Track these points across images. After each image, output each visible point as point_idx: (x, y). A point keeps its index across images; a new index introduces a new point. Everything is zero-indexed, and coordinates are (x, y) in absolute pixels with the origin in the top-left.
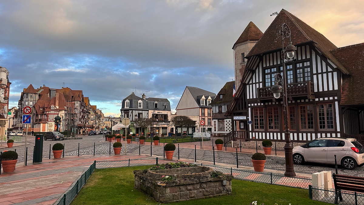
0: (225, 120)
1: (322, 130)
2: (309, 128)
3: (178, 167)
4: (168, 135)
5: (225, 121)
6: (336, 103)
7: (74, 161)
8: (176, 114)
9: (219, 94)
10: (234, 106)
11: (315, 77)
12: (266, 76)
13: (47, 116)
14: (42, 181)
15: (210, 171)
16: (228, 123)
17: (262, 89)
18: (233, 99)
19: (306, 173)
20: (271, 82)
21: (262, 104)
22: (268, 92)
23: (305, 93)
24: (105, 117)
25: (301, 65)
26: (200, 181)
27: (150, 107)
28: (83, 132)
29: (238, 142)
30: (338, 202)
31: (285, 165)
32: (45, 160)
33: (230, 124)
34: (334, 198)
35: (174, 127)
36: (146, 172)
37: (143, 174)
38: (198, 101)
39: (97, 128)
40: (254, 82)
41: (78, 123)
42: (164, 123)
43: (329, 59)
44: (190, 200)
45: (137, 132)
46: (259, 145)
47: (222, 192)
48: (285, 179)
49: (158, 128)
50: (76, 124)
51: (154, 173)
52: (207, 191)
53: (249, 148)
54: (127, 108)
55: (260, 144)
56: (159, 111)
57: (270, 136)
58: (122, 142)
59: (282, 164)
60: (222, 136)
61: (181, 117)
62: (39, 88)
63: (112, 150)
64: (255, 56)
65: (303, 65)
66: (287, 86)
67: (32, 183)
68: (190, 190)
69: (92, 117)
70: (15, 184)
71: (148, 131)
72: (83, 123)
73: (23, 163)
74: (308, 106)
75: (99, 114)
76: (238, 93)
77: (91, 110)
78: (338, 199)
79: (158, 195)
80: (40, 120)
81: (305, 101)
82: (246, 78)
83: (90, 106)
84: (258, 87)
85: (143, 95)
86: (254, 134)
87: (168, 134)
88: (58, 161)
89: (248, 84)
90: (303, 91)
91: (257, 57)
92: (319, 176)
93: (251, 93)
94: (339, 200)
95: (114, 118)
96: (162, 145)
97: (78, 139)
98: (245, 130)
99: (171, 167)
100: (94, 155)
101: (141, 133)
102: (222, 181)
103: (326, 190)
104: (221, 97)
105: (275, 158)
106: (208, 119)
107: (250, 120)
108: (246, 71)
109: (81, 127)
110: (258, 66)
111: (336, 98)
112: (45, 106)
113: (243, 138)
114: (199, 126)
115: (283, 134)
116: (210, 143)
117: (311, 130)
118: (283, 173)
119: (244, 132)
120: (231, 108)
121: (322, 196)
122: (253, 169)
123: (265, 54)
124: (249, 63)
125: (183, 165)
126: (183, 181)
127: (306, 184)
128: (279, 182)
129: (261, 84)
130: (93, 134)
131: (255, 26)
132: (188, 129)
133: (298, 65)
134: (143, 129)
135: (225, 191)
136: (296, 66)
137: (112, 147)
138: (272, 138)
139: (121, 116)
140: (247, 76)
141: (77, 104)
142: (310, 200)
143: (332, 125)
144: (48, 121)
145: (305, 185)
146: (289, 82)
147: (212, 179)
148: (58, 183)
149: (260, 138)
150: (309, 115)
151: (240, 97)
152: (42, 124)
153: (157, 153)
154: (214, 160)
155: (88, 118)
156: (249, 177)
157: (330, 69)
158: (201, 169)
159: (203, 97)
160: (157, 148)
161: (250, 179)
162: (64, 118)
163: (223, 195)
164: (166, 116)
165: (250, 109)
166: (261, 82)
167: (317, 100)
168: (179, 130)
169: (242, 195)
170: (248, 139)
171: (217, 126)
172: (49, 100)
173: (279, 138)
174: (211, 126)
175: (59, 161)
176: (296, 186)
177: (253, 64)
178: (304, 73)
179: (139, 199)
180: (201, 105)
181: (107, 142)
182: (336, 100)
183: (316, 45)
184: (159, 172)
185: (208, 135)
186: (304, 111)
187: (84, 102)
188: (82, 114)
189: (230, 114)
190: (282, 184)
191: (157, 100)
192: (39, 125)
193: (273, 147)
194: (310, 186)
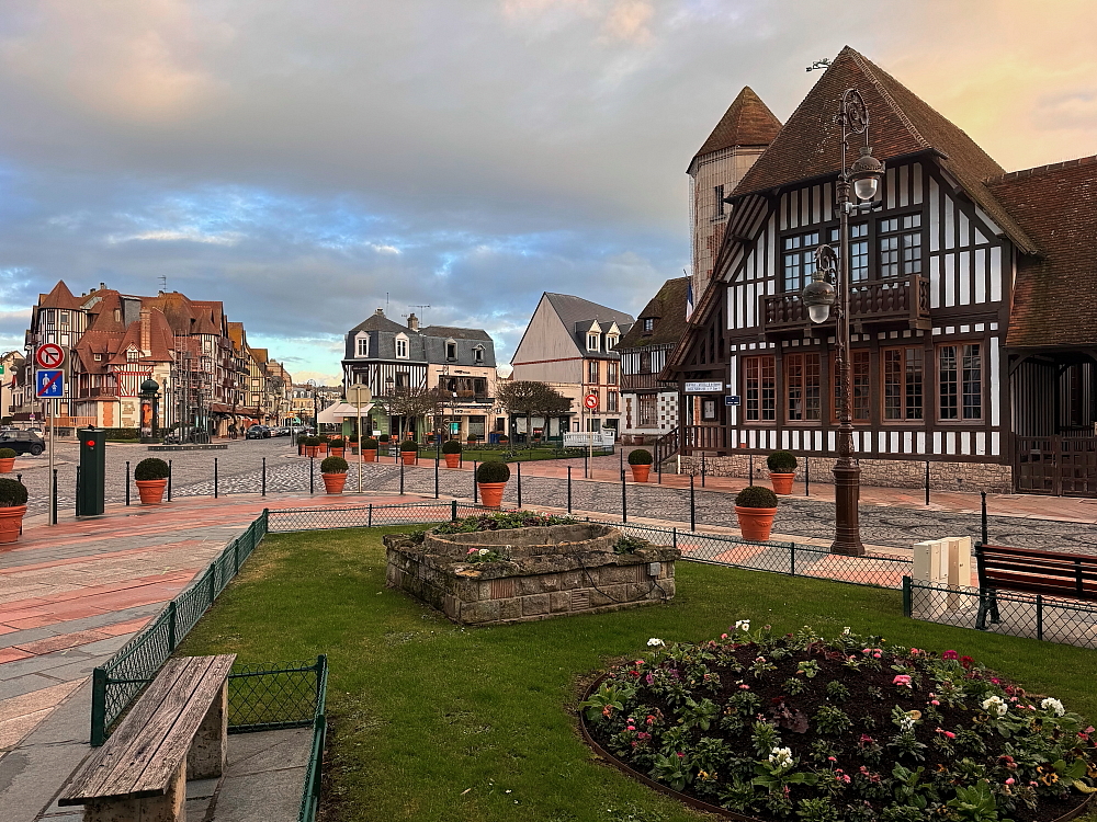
0: (659, 396)
1: (949, 421)
2: (910, 416)
3: (517, 527)
4: (486, 438)
5: (660, 400)
6: (995, 341)
7: (202, 511)
8: (511, 377)
9: (643, 318)
10: (687, 350)
11: (935, 262)
12: (788, 260)
13: (116, 377)
14: (105, 567)
15: (611, 536)
16: (668, 404)
17: (775, 299)
18: (686, 330)
19: (893, 545)
20: (802, 277)
21: (772, 345)
22: (792, 308)
23: (902, 310)
24: (295, 386)
25: (894, 224)
26: (581, 564)
27: (431, 355)
28: (231, 428)
29: (696, 457)
30: (986, 625)
31: (833, 523)
32: (115, 507)
33: (672, 408)
34: (975, 612)
35: (506, 417)
36: (420, 539)
37: (411, 546)
38: (579, 339)
39: (270, 417)
40: (750, 277)
41: (212, 400)
42: (474, 404)
43: (981, 208)
44: (552, 619)
45: (395, 430)
46: (759, 466)
47: (647, 596)
48: (835, 562)
49: (458, 418)
50: (206, 403)
51: (444, 541)
52: (601, 593)
53: (729, 475)
54: (363, 356)
55: (761, 463)
56: (459, 368)
57: (790, 441)
58: (348, 456)
59: (826, 521)
60: (649, 444)
61: (526, 385)
62: (88, 293)
63: (319, 480)
64: (756, 196)
65: (901, 224)
66: (850, 291)
67: (73, 572)
68: (553, 589)
69: (256, 383)
70: (24, 574)
71: (427, 427)
72: (229, 402)
73: (46, 517)
74: (910, 352)
75: (275, 374)
76: (701, 313)
77: (251, 361)
78: (985, 616)
79: (457, 603)
80: (96, 392)
81: (900, 334)
82: (727, 263)
83: (249, 349)
84: (760, 292)
85: (412, 319)
86: (743, 433)
87: (486, 435)
88: (153, 510)
89: (733, 283)
90: (896, 306)
91: (763, 198)
92: (934, 551)
93: (741, 311)
94: (989, 618)
95: (323, 389)
96: (469, 468)
97: (214, 448)
98: (717, 424)
99: (496, 524)
100: (264, 495)
101: (405, 435)
102: (648, 564)
103: (953, 591)
104: (650, 325)
105: (804, 504)
106: (608, 393)
107: (734, 393)
108: (726, 242)
109: (222, 415)
110: (764, 227)
111: (994, 326)
112: (110, 350)
113: (713, 446)
114: (579, 413)
115: (832, 435)
116: (614, 461)
117: (915, 422)
118: (828, 544)
119: (716, 428)
120: (679, 359)
121: (939, 608)
122: (738, 533)
123: (787, 189)
124: (737, 218)
125: (532, 521)
126: (529, 564)
127: (895, 574)
128: (815, 568)
129: (771, 284)
130: (259, 436)
131: (757, 100)
132: (547, 423)
133: (885, 227)
134: (413, 421)
135: (654, 594)
136: (879, 227)
137: (318, 471)
138: (796, 446)
139: (344, 381)
140: (729, 260)
141: (209, 345)
142: (905, 620)
143: (978, 407)
144: (119, 394)
145: (891, 578)
146: (856, 277)
147: (616, 559)
148: (154, 573)
149: (763, 446)
150: (909, 379)
151: (706, 323)
152: (100, 405)
153: (457, 489)
154: (625, 509)
155: (244, 387)
156: (726, 555)
157: (980, 239)
158: (585, 531)
159: (595, 327)
160: (453, 475)
161: (729, 560)
162: (168, 386)
163: (648, 605)
164: (480, 384)
165: (734, 360)
166: (771, 278)
167: (937, 331)
168: (522, 426)
169: (705, 606)
170: (725, 450)
171: (634, 414)
172: (121, 332)
173: (818, 447)
174: (617, 412)
175: (157, 510)
176: (866, 581)
177: (750, 221)
178: (901, 248)
179: (398, 616)
180: (588, 349)
181: (303, 457)
182: (994, 333)
183: (942, 161)
184: (460, 539)
185: (608, 439)
186: (897, 367)
187: (230, 340)
188: (223, 374)
189: (675, 377)
190: (825, 575)
191: (455, 333)
192: (93, 406)
193: (799, 472)
194: (906, 580)
